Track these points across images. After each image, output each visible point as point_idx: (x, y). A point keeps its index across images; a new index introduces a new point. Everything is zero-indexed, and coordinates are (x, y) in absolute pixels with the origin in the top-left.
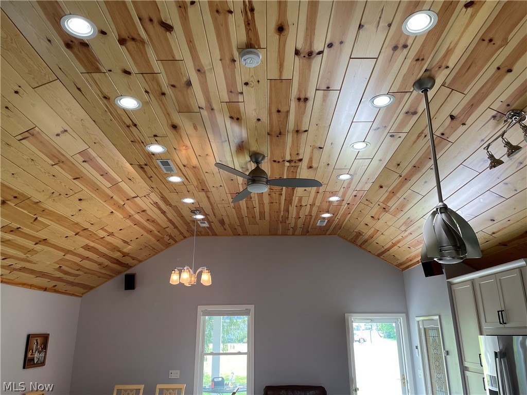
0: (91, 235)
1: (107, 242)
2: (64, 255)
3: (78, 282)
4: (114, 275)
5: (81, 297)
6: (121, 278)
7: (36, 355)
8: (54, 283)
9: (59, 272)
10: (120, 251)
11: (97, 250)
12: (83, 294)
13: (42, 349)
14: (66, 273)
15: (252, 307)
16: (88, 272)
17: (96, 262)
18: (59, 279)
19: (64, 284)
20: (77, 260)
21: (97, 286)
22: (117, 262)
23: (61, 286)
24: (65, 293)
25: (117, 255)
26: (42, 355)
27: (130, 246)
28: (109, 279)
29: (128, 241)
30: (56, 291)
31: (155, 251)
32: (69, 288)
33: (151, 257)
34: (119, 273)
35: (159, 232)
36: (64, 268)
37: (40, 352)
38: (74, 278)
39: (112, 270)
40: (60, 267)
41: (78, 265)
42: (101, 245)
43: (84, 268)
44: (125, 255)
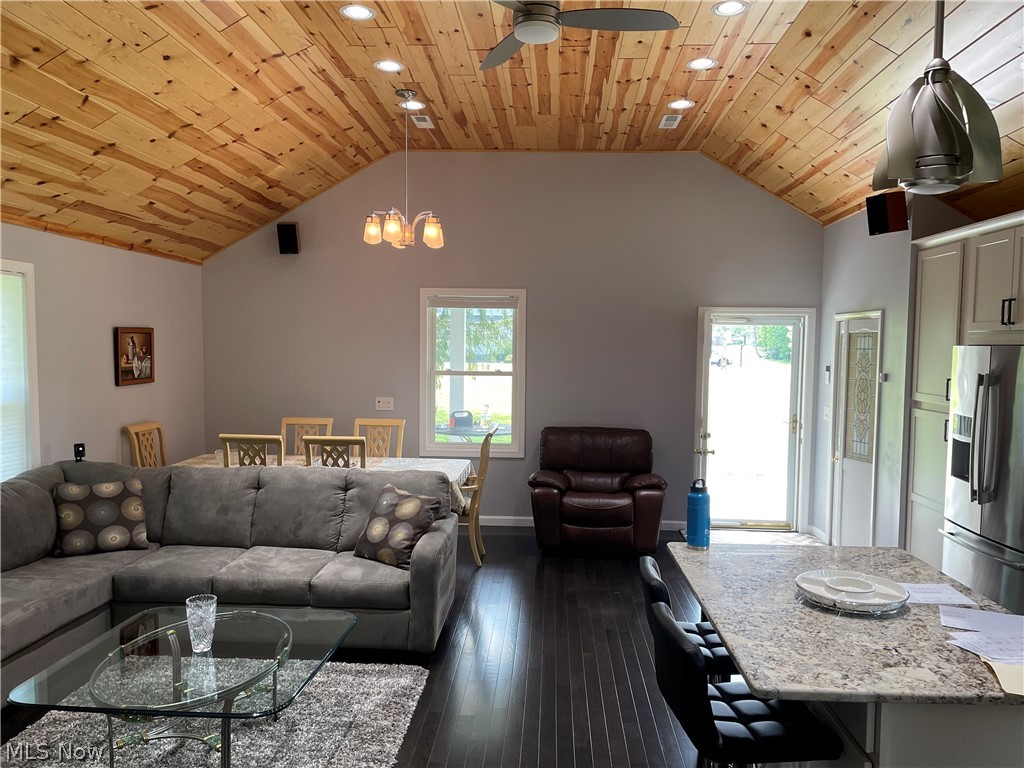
0: (200, 140)
1: (234, 154)
2: (155, 180)
3: (191, 235)
4: (256, 225)
5: (200, 264)
6: (270, 231)
7: (136, 364)
8: (144, 236)
9: (150, 215)
10: (261, 176)
11: (218, 171)
12: (203, 259)
13: (144, 353)
14: (165, 216)
15: (521, 294)
16: (205, 215)
17: (217, 196)
18: (153, 228)
19: (166, 238)
20: (182, 190)
21: (228, 245)
22: (259, 198)
23: (159, 241)
24: (169, 255)
25: (256, 184)
26: (146, 364)
27: (280, 166)
28: (248, 233)
29: (275, 155)
30: (151, 251)
31: (330, 180)
32: (174, 246)
33: (324, 190)
34: (264, 221)
35: (333, 137)
36: (158, 205)
37: (141, 359)
38: (182, 226)
39: (251, 214)
40: (151, 203)
41: (185, 201)
42: (223, 161)
43: (196, 207)
44: (272, 184)
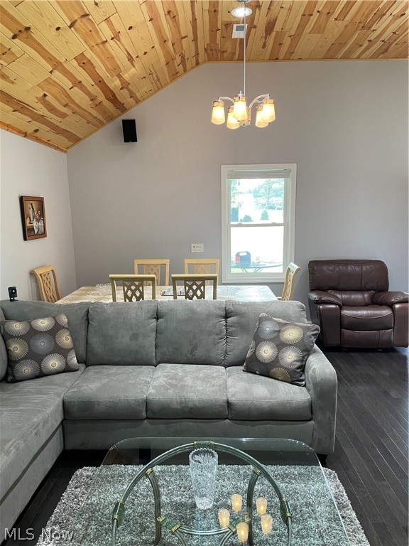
1: (110, 53)
2: (51, 72)
3: (64, 127)
4: (105, 121)
5: (66, 152)
6: (118, 123)
7: (35, 224)
8: (36, 125)
9: (42, 106)
10: (119, 76)
11: (94, 68)
12: (67, 148)
13: (39, 216)
14: (52, 109)
16: (78, 111)
17: (88, 93)
18: (41, 119)
19: (48, 129)
20: (67, 84)
21: (85, 137)
22: (112, 98)
23: (44, 131)
24: (48, 143)
25: (115, 84)
26: (41, 224)
27: (133, 69)
28: (99, 128)
29: (134, 57)
30: (38, 140)
31: (159, 85)
32: (52, 136)
33: (152, 95)
34: (111, 118)
35: (173, 45)
36: (50, 98)
37: (38, 220)
38: (60, 119)
39: (104, 111)
40: (45, 95)
41: (68, 96)
42: (102, 61)
43: (73, 102)
44: (125, 85)
